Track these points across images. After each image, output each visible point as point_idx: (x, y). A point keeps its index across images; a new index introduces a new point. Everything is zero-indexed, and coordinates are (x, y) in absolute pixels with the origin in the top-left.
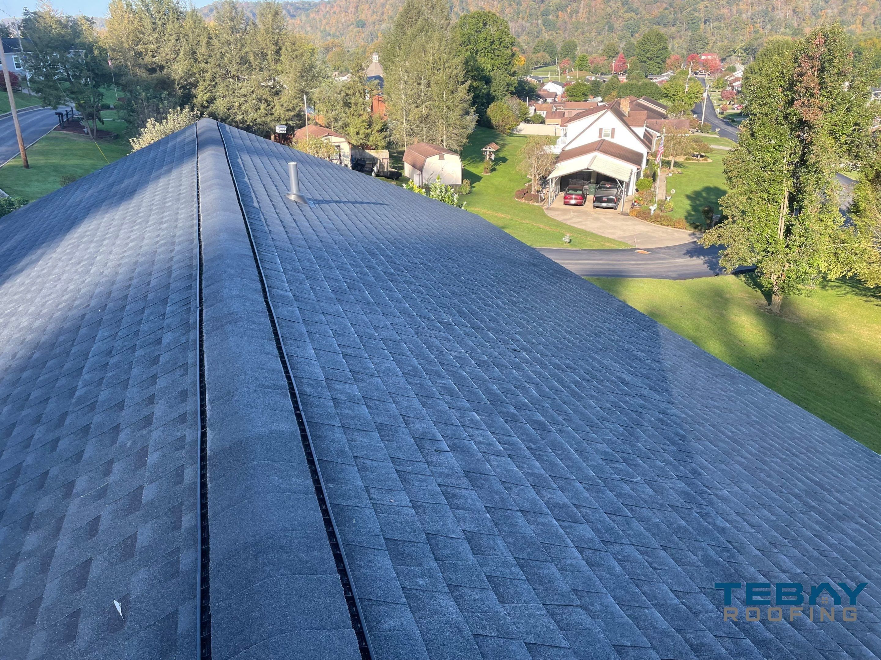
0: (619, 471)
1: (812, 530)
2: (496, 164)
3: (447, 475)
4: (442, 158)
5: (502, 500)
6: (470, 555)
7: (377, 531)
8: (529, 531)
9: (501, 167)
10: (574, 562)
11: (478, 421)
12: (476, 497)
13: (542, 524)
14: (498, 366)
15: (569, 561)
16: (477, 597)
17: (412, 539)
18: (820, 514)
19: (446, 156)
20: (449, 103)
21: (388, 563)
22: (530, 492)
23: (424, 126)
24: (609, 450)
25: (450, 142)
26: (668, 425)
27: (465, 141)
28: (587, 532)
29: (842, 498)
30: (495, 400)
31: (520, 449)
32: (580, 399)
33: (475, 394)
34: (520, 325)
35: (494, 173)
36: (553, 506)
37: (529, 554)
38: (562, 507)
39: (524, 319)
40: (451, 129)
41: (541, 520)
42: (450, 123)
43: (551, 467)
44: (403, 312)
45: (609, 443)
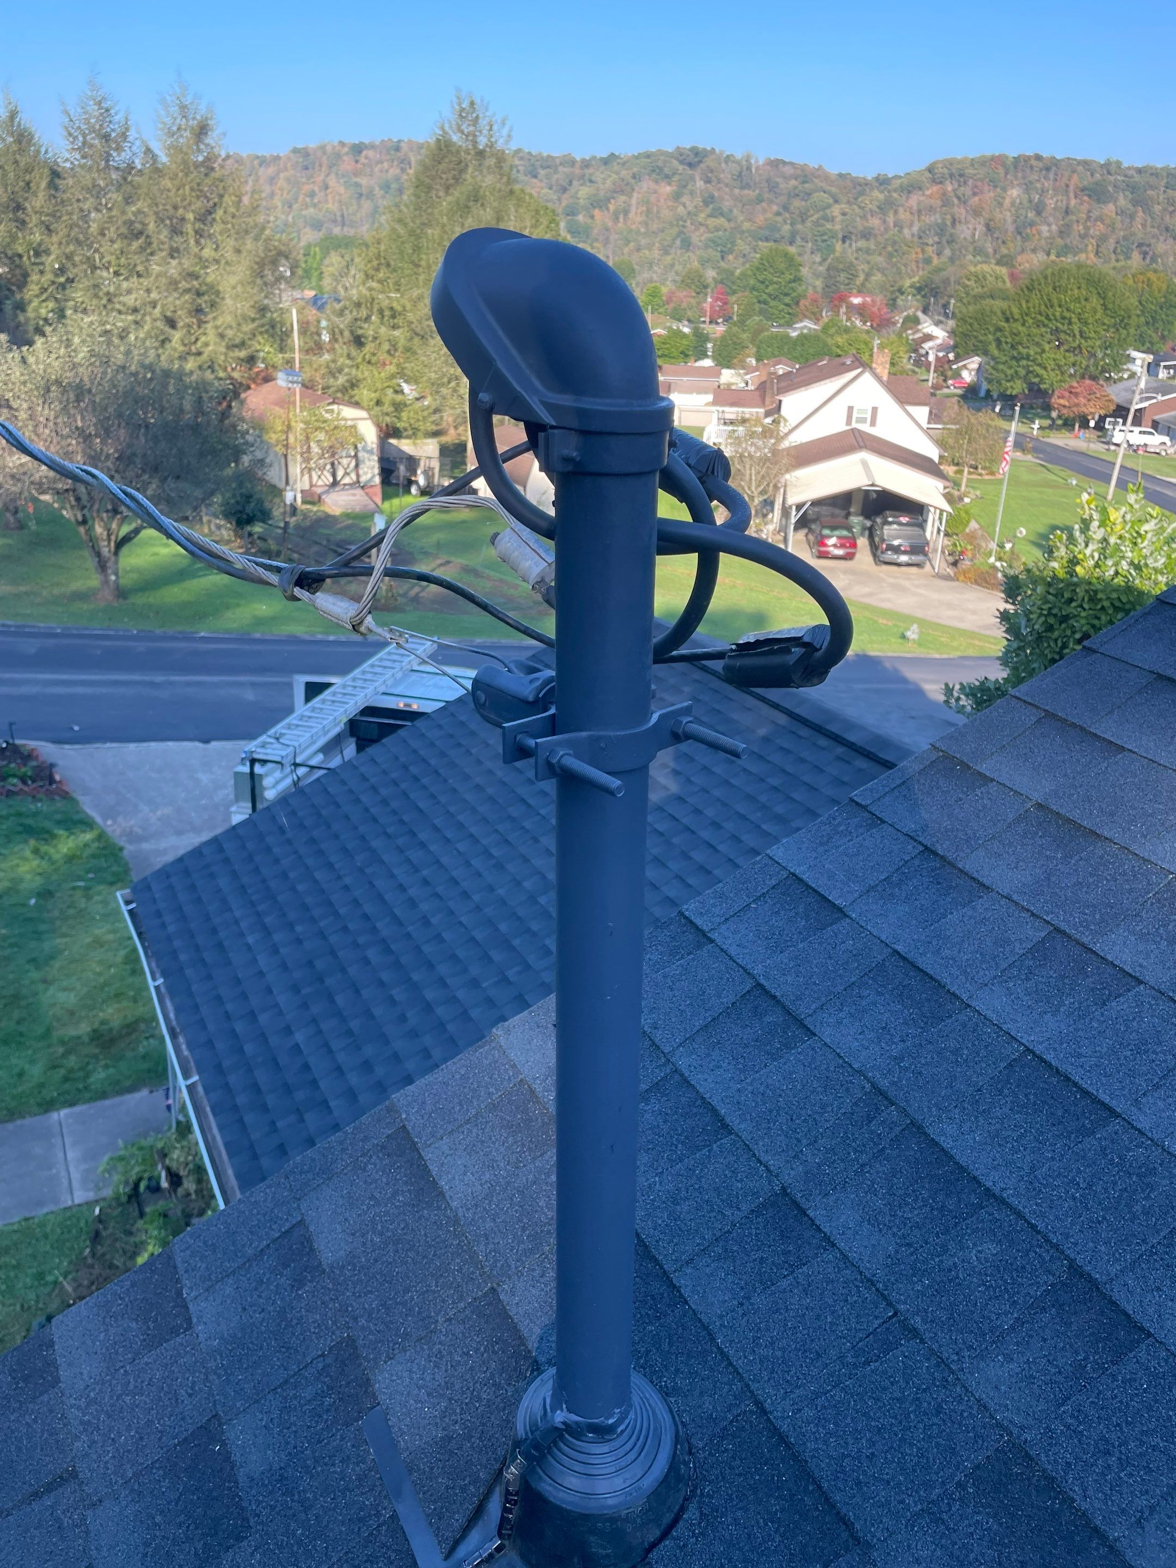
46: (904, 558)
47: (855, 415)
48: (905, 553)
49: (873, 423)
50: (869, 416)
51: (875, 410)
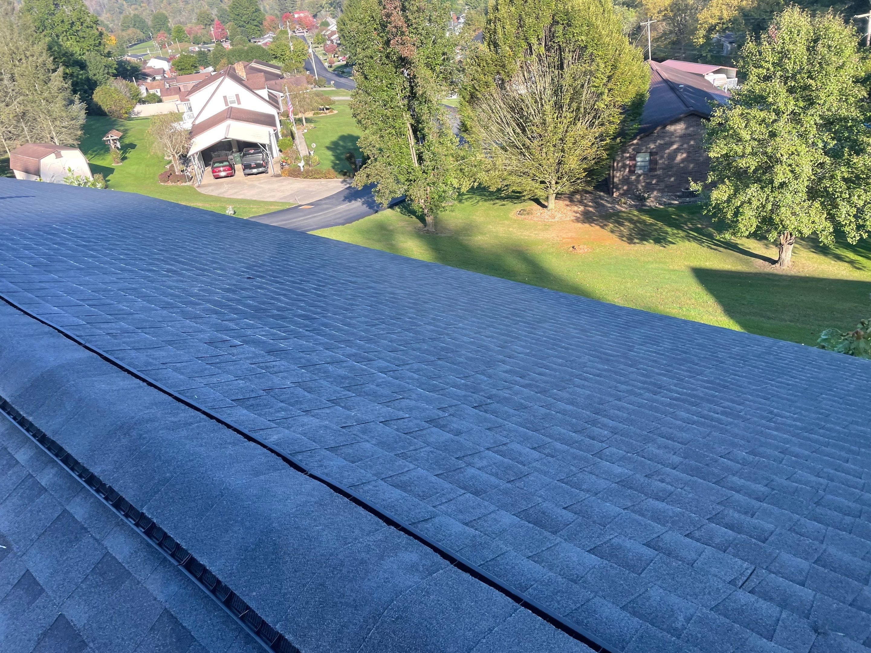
0: (383, 329)
1: (525, 331)
2: (125, 152)
3: (253, 358)
4: (58, 156)
5: (308, 361)
6: (306, 394)
7: (222, 397)
8: (342, 372)
9: (131, 154)
10: (383, 380)
11: (253, 324)
12: (286, 364)
13: (347, 367)
14: (242, 289)
15: (380, 381)
16: (328, 412)
17: (253, 395)
18: (524, 322)
19: (64, 152)
20: (46, 94)
21: (245, 411)
22: (325, 353)
23: (23, 125)
24: (367, 320)
25: (62, 137)
26: (399, 299)
27: (79, 133)
28: (382, 364)
29: (534, 313)
30: (257, 310)
31: (300, 332)
32: (325, 297)
33: (236, 309)
34: (240, 262)
35: (125, 161)
36: (349, 356)
37: (349, 383)
38: (355, 355)
39: (241, 258)
40: (58, 123)
41: (344, 365)
42: (54, 116)
43: (332, 337)
44: (122, 270)
45: (366, 316)
46: (255, 171)
47: (228, 100)
48: (254, 168)
49: (239, 103)
50: (235, 99)
51: (237, 96)
